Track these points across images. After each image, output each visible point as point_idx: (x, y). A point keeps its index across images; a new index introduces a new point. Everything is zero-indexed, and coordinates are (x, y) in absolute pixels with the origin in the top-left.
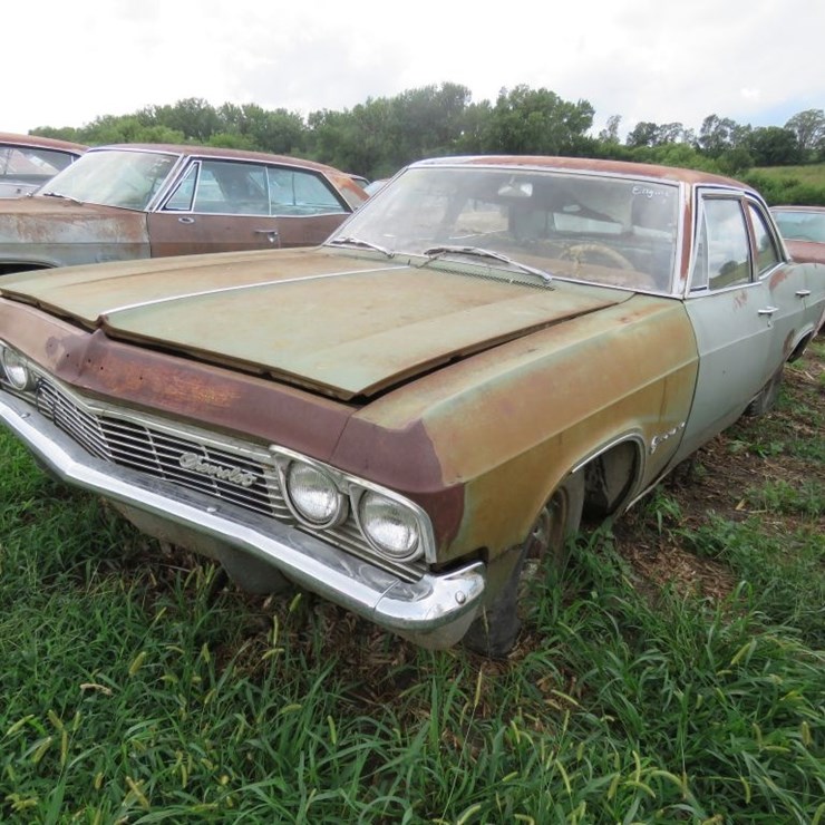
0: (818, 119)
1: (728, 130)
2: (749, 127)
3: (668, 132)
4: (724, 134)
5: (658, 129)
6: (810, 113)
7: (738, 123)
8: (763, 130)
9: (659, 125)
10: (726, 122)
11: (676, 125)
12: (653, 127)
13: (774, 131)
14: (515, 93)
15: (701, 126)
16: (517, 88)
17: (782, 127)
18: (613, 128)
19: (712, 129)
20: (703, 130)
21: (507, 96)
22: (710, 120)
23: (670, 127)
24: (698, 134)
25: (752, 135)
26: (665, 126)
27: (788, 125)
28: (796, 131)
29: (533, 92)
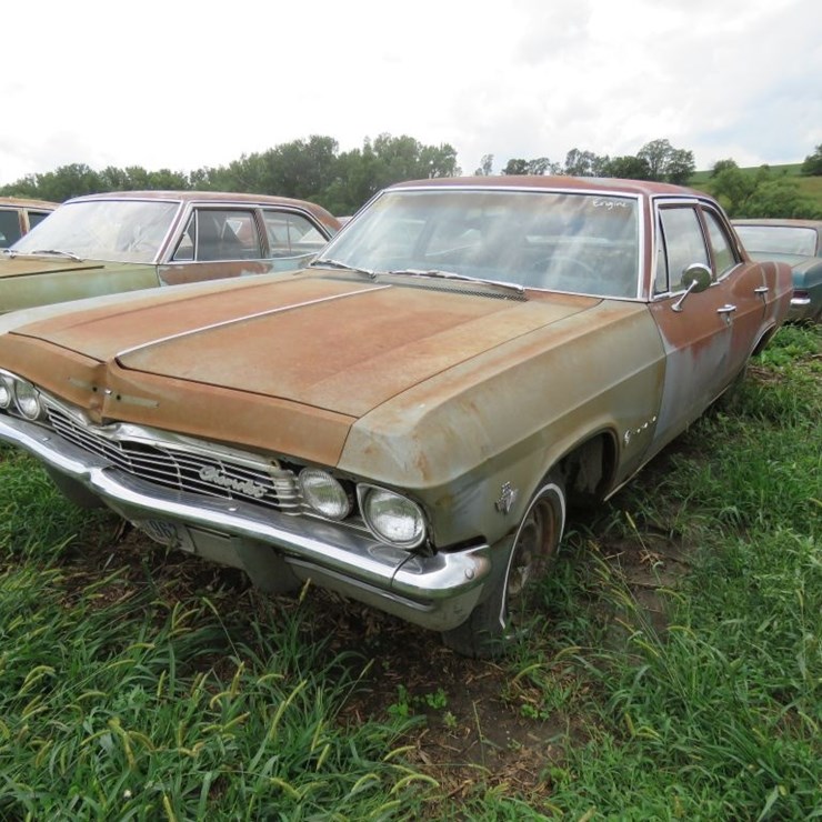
0: (665, 147)
1: (589, 161)
2: (607, 158)
3: (537, 167)
4: (586, 165)
5: (527, 164)
6: (658, 142)
7: (597, 155)
8: (619, 159)
9: (528, 161)
10: (586, 155)
11: (544, 160)
12: (523, 163)
13: (629, 160)
14: (380, 142)
15: (565, 159)
16: (380, 136)
17: (635, 156)
18: (488, 166)
19: (576, 162)
20: (567, 163)
21: (372, 145)
22: (573, 153)
23: (538, 162)
24: (565, 168)
25: (610, 165)
26: (534, 161)
27: (639, 154)
28: (648, 159)
29: (396, 139)
